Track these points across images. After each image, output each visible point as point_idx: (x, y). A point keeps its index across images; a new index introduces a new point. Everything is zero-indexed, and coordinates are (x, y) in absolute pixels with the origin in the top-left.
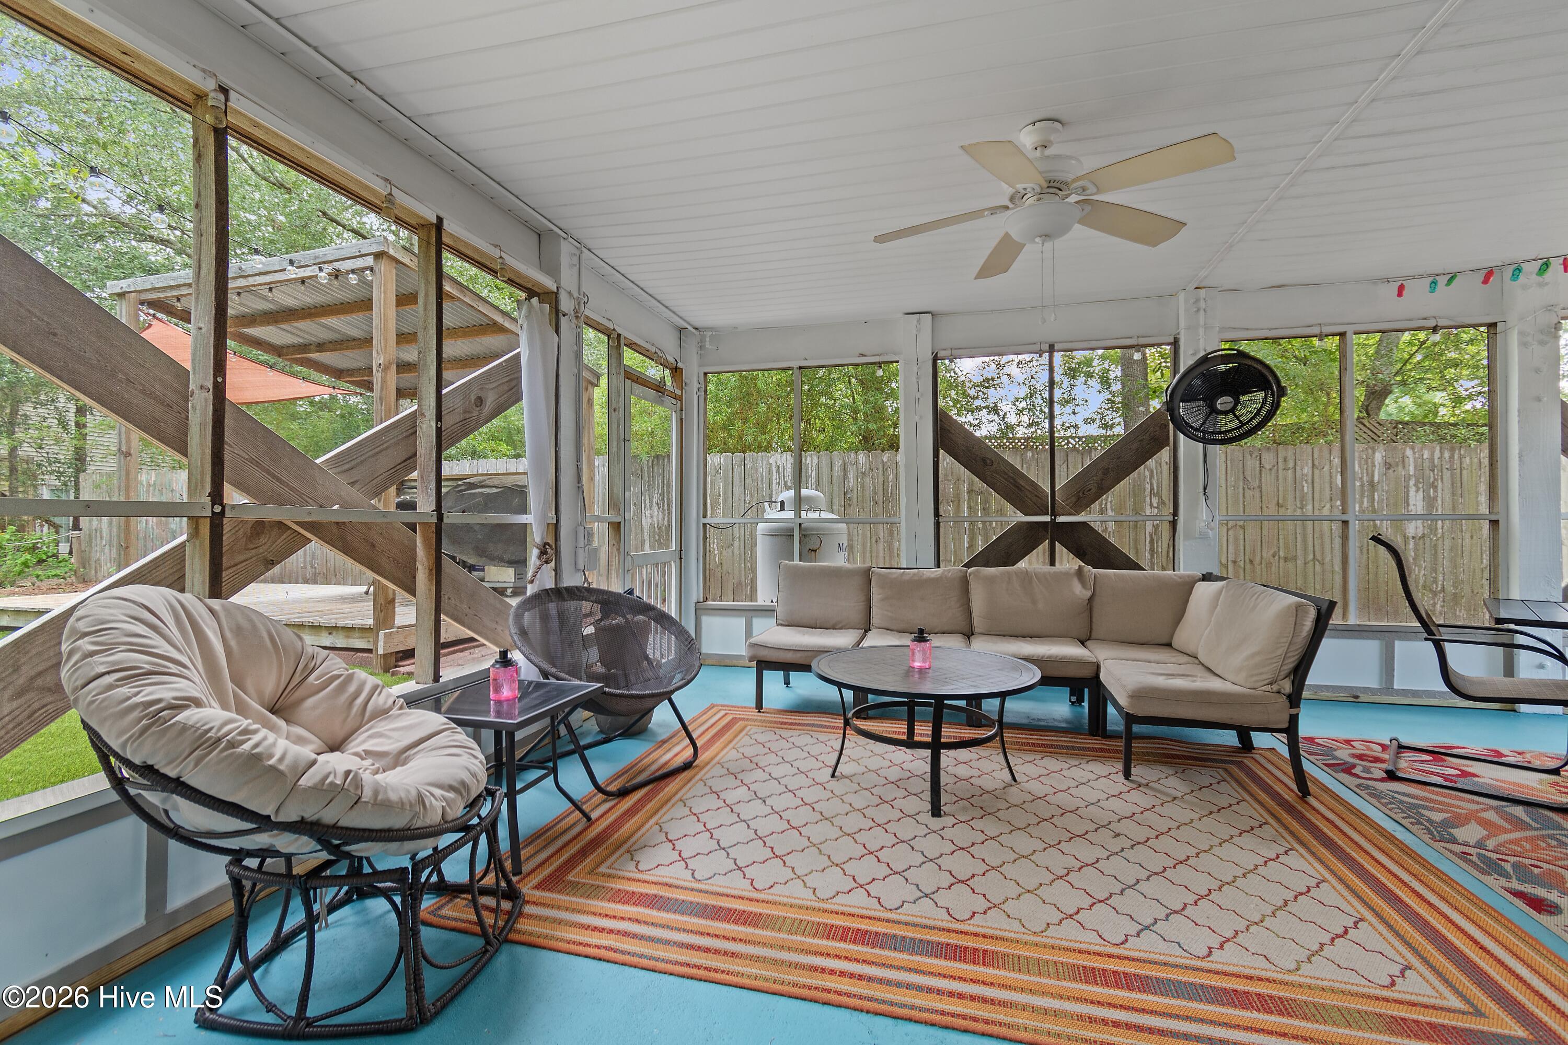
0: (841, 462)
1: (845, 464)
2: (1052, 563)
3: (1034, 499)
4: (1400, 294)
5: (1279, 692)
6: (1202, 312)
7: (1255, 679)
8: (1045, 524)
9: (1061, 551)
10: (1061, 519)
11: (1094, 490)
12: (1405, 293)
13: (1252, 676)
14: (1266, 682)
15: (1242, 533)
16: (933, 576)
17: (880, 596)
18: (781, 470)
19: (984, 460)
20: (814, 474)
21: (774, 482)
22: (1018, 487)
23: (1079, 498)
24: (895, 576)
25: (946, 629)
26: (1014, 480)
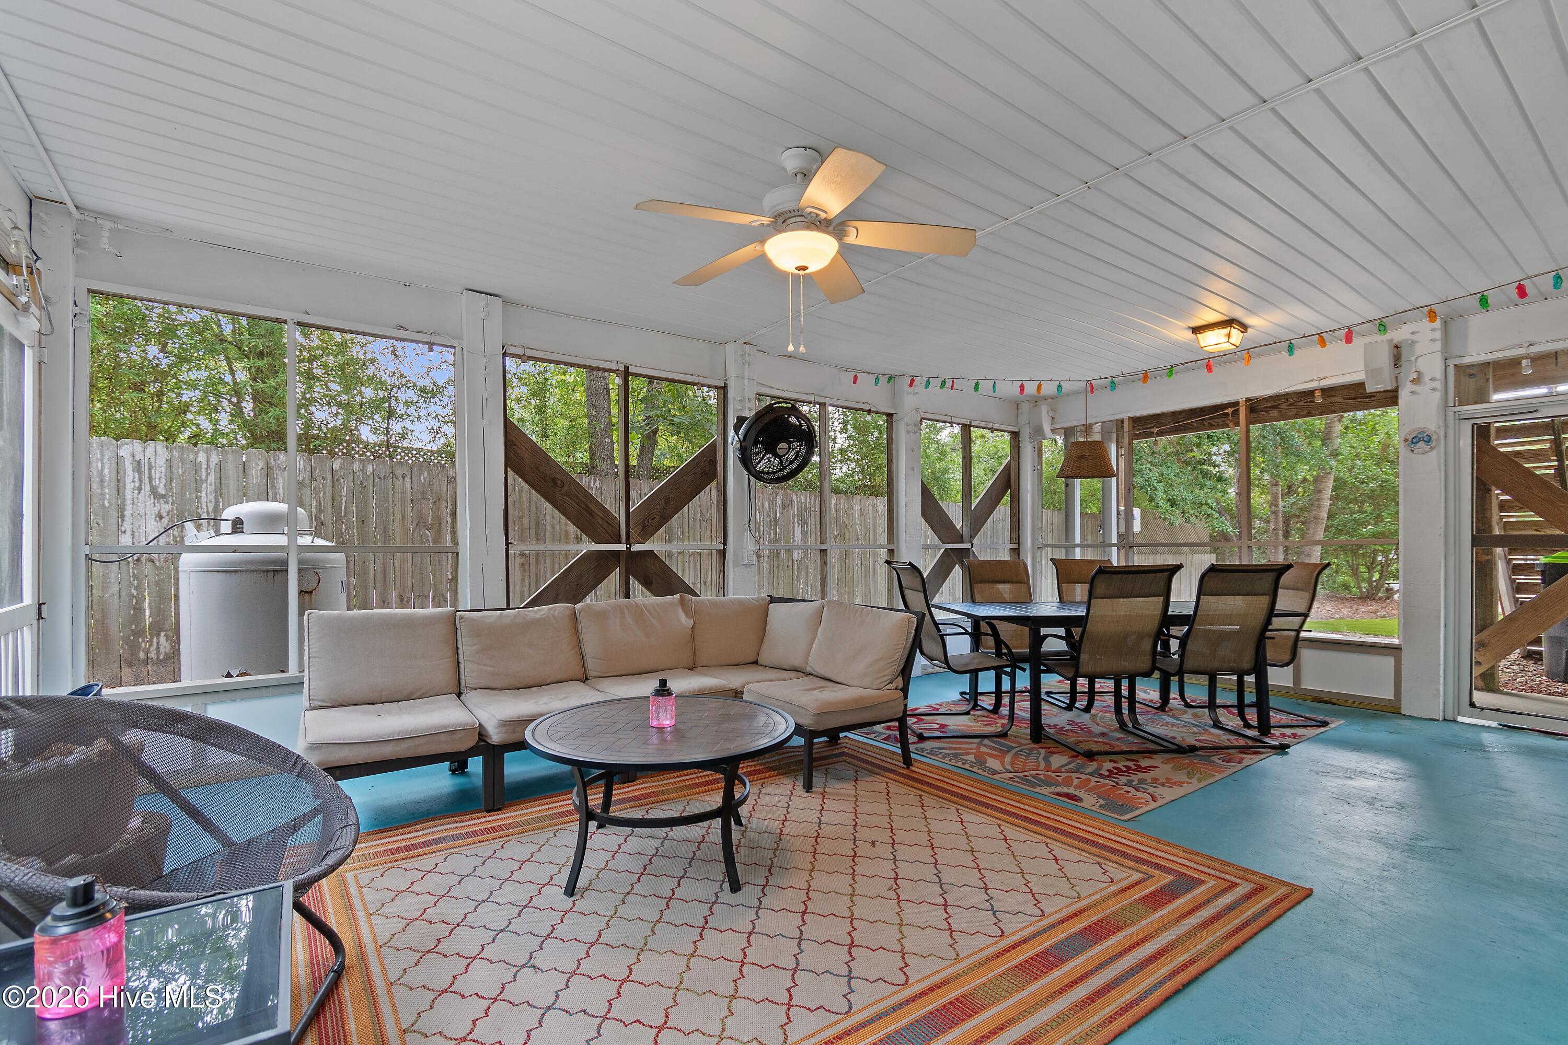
0: (261, 465)
1: (268, 467)
2: (627, 596)
3: (605, 525)
4: (855, 382)
5: (896, 689)
6: (747, 365)
7: (879, 681)
8: (617, 553)
9: (634, 582)
10: (636, 548)
11: (657, 519)
12: (858, 380)
13: (878, 678)
14: (887, 683)
15: (699, 559)
16: (538, 616)
17: (474, 648)
18: (145, 468)
19: (554, 481)
20: (212, 478)
21: (129, 486)
22: (591, 514)
23: (644, 527)
24: (492, 620)
25: (559, 678)
26: (586, 506)
